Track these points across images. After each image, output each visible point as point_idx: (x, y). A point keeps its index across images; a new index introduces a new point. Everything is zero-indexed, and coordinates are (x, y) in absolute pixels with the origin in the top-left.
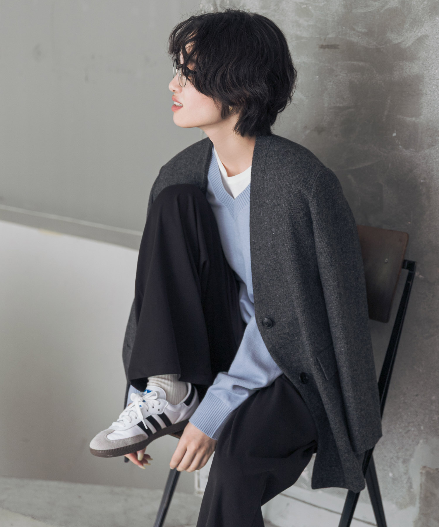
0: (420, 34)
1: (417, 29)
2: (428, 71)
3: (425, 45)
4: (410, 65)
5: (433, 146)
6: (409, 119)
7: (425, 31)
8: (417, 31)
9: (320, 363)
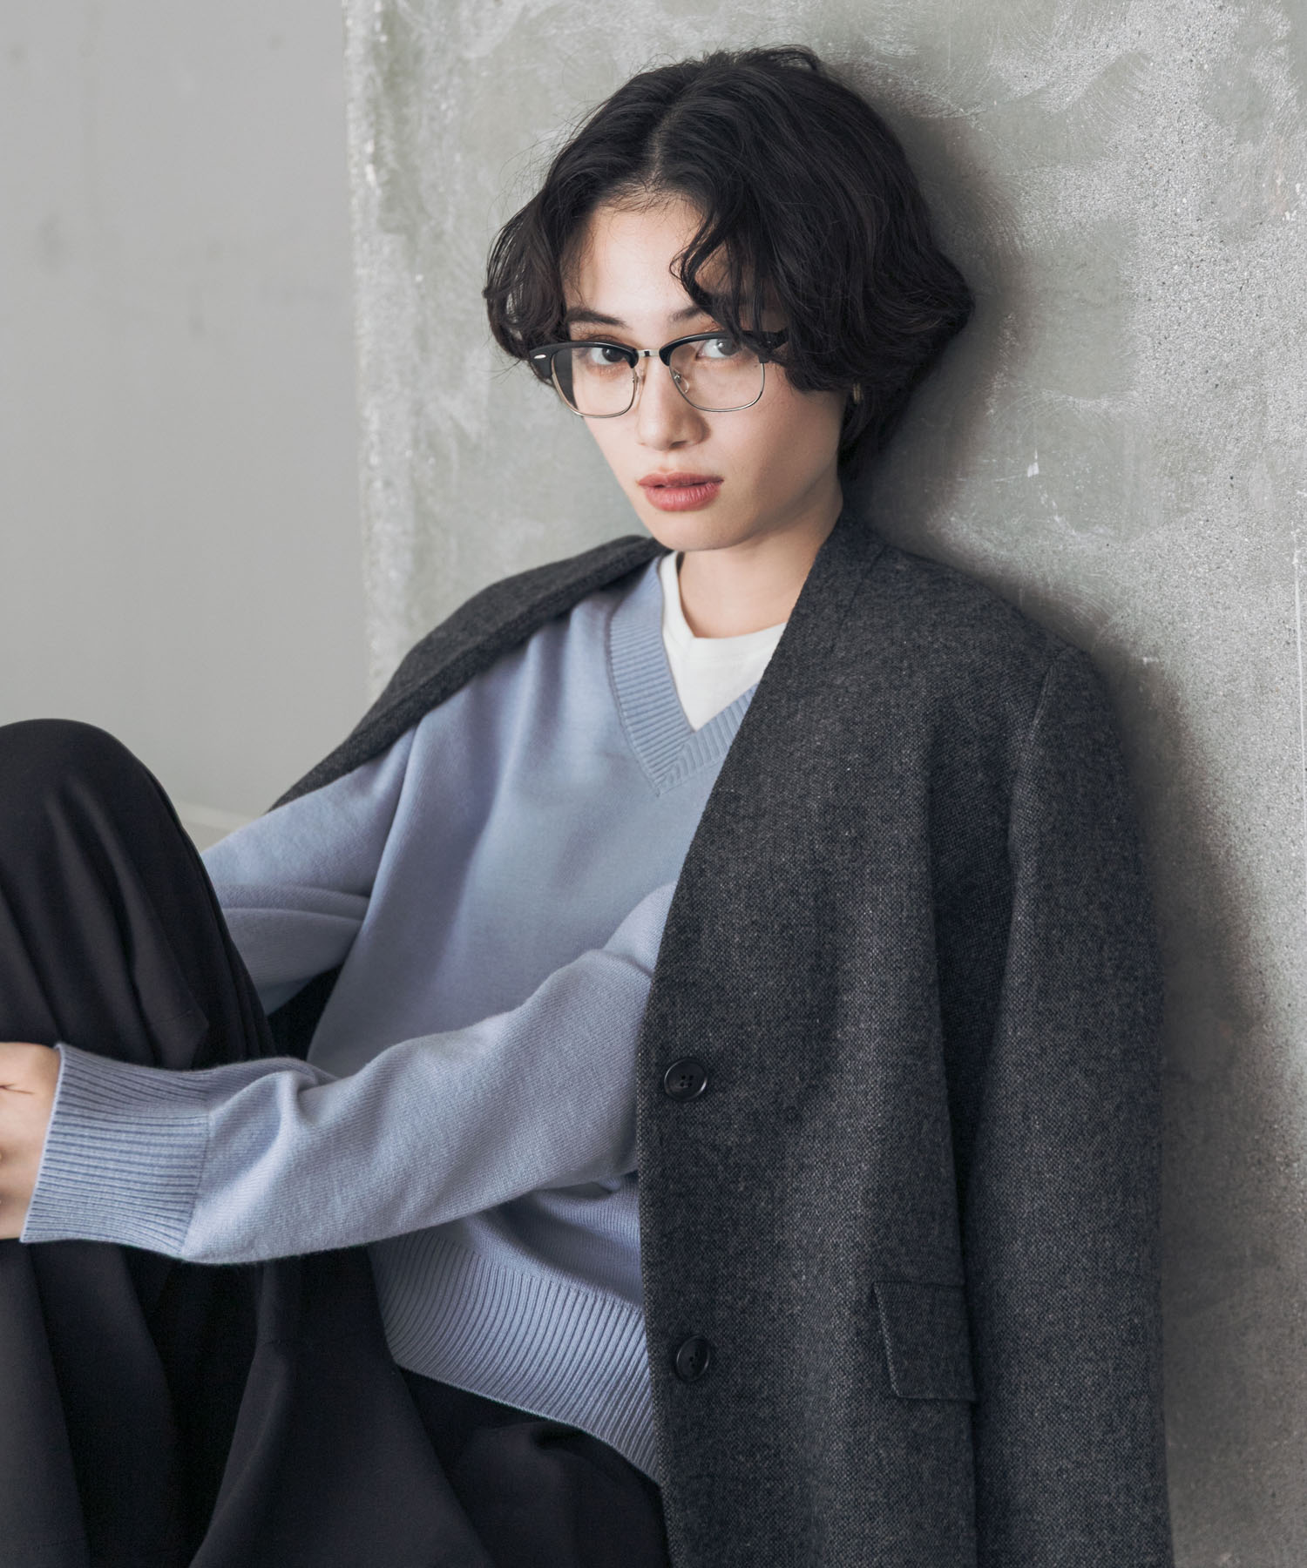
0: (1113, 52)
1: (1101, 31)
2: (1150, 203)
3: (1137, 96)
4: (1083, 180)
5: (1183, 512)
6: (1085, 404)
7: (1135, 36)
8: (1103, 40)
9: (883, 1316)
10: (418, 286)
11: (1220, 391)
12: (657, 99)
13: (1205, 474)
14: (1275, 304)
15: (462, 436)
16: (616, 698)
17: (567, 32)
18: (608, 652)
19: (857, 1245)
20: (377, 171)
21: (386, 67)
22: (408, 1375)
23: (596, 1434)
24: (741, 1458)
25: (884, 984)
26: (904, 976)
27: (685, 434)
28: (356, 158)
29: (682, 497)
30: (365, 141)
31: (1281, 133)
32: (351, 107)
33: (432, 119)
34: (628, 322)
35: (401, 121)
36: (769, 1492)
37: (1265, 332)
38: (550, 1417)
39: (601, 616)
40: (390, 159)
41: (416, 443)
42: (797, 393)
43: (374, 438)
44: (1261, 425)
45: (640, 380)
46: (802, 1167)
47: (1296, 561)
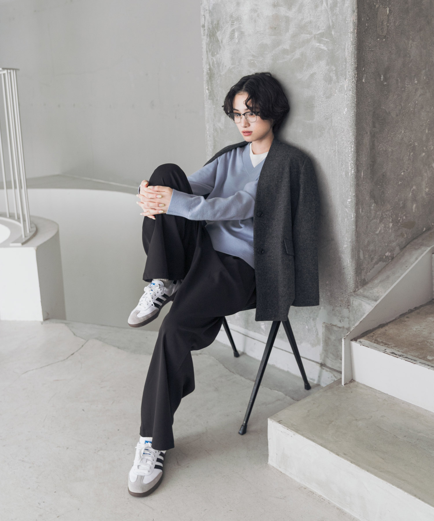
0: (312, 72)
1: (310, 69)
2: (316, 93)
3: (315, 78)
4: (307, 90)
5: (321, 136)
7: (314, 70)
9: (285, 243)
10: (214, 107)
11: (326, 119)
12: (246, 80)
13: (324, 131)
14: (333, 107)
15: (220, 129)
16: (243, 164)
17: (235, 70)
18: (242, 157)
19: (281, 234)
20: (208, 91)
21: (209, 76)
22: (216, 251)
23: (241, 258)
24: (269, 265)
25: (284, 200)
26: (287, 199)
27: (247, 125)
28: (205, 89)
29: (247, 134)
30: (206, 87)
31: (334, 83)
32: (204, 82)
33: (216, 83)
34: (239, 110)
35: (212, 84)
36: (274, 269)
37: (332, 111)
38: (234, 255)
39: (241, 152)
40: (210, 89)
41: (214, 130)
42: (262, 120)
43: (208, 130)
44: (332, 124)
45: (241, 118)
46: (275, 225)
47: (336, 142)
